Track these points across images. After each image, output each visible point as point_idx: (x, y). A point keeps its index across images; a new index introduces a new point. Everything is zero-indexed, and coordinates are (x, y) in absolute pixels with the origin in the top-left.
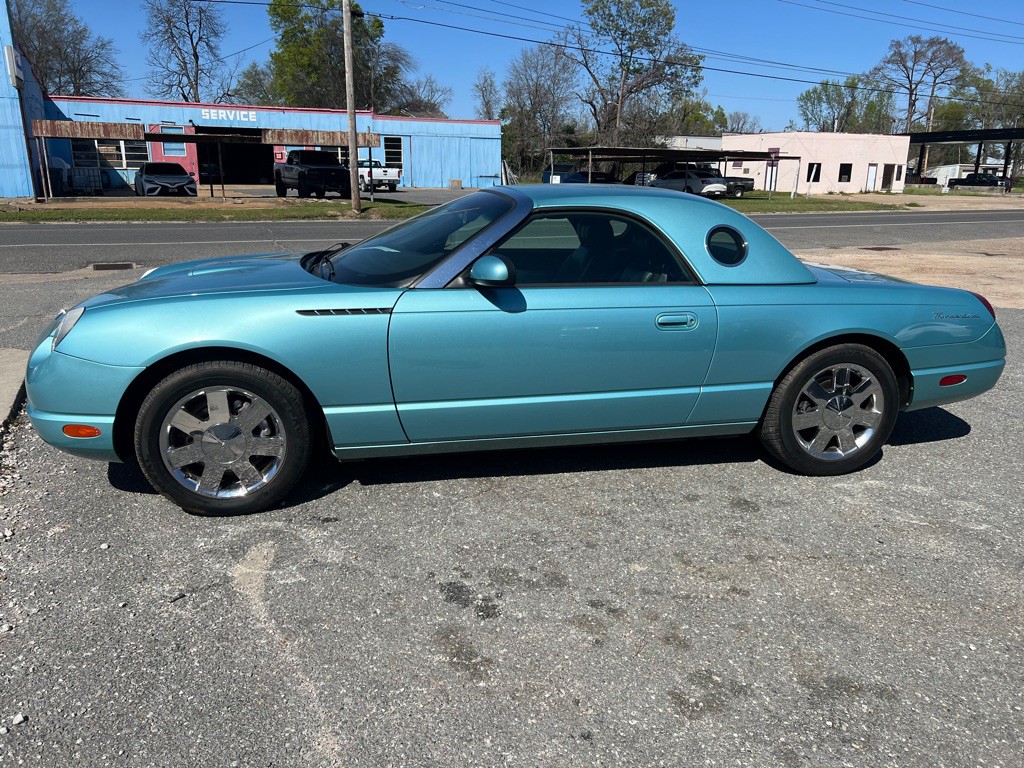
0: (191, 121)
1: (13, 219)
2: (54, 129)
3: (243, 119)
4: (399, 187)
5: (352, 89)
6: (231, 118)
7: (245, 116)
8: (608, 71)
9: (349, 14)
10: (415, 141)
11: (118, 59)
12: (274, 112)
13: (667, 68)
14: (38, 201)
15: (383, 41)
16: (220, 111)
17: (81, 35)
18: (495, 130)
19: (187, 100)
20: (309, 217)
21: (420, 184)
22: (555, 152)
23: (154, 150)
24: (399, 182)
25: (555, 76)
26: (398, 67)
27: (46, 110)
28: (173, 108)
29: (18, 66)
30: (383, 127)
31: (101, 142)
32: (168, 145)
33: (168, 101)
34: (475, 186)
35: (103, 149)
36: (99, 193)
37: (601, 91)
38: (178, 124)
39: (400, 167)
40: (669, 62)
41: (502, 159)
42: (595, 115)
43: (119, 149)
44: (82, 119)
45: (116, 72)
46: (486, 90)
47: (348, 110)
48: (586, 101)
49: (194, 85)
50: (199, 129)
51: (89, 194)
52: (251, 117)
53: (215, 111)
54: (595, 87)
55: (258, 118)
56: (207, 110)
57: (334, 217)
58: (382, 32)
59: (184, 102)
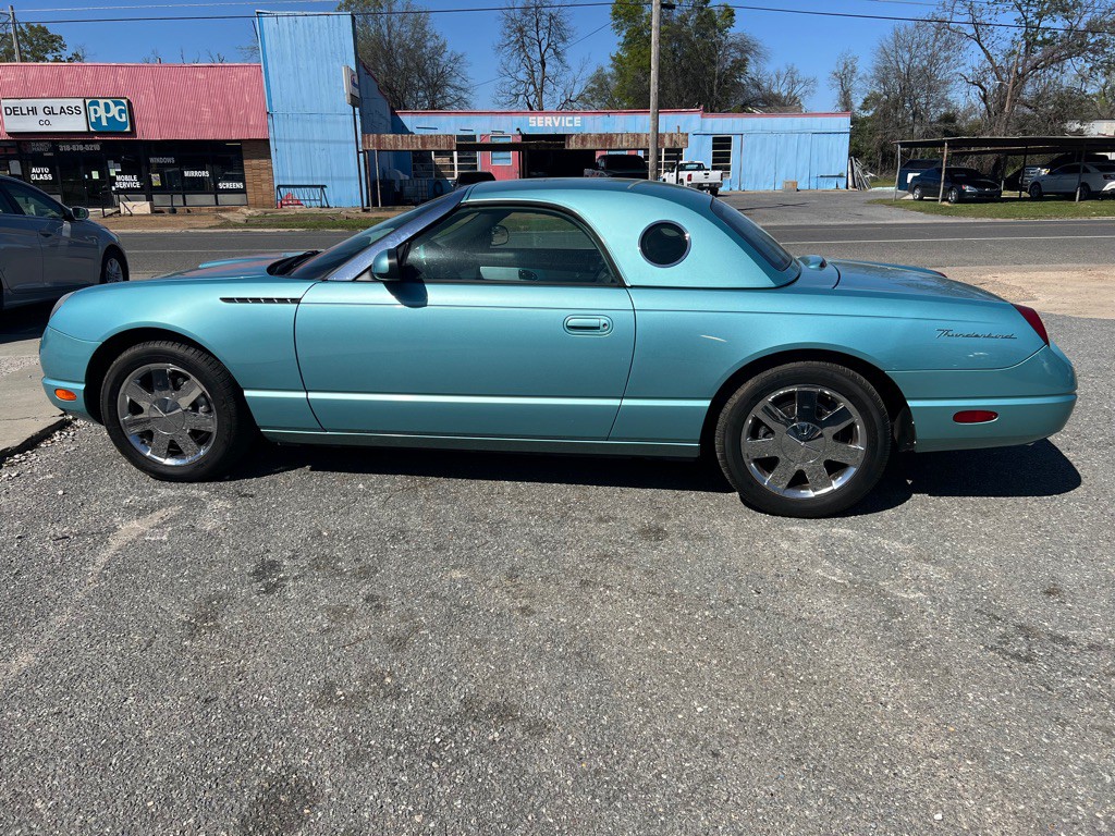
0: (518, 129)
1: (337, 227)
2: (379, 143)
3: (568, 125)
4: (721, 190)
5: (656, 87)
6: (557, 124)
7: (570, 122)
8: (1006, 45)
9: (659, 7)
10: (747, 140)
11: (469, 72)
12: (598, 116)
13: (1090, 35)
14: (364, 210)
15: (732, 31)
16: (546, 118)
17: (438, 51)
18: (845, 123)
19: (531, 109)
21: (749, 187)
22: (903, 145)
23: (483, 158)
24: (721, 185)
25: (933, 55)
26: (746, 59)
27: (393, 125)
28: (503, 117)
29: (353, 83)
30: (712, 126)
31: (438, 153)
32: (496, 155)
33: (515, 111)
34: (813, 186)
35: (438, 161)
37: (997, 70)
38: (507, 133)
39: (728, 168)
40: (1093, 28)
41: (850, 155)
42: (985, 99)
43: (452, 160)
44: (423, 132)
45: (464, 85)
46: (844, 78)
47: (651, 110)
48: (973, 83)
49: (540, 92)
50: (525, 137)
52: (576, 122)
53: (542, 118)
54: (988, 64)
55: (583, 123)
56: (535, 118)
58: (732, 21)
59: (528, 110)
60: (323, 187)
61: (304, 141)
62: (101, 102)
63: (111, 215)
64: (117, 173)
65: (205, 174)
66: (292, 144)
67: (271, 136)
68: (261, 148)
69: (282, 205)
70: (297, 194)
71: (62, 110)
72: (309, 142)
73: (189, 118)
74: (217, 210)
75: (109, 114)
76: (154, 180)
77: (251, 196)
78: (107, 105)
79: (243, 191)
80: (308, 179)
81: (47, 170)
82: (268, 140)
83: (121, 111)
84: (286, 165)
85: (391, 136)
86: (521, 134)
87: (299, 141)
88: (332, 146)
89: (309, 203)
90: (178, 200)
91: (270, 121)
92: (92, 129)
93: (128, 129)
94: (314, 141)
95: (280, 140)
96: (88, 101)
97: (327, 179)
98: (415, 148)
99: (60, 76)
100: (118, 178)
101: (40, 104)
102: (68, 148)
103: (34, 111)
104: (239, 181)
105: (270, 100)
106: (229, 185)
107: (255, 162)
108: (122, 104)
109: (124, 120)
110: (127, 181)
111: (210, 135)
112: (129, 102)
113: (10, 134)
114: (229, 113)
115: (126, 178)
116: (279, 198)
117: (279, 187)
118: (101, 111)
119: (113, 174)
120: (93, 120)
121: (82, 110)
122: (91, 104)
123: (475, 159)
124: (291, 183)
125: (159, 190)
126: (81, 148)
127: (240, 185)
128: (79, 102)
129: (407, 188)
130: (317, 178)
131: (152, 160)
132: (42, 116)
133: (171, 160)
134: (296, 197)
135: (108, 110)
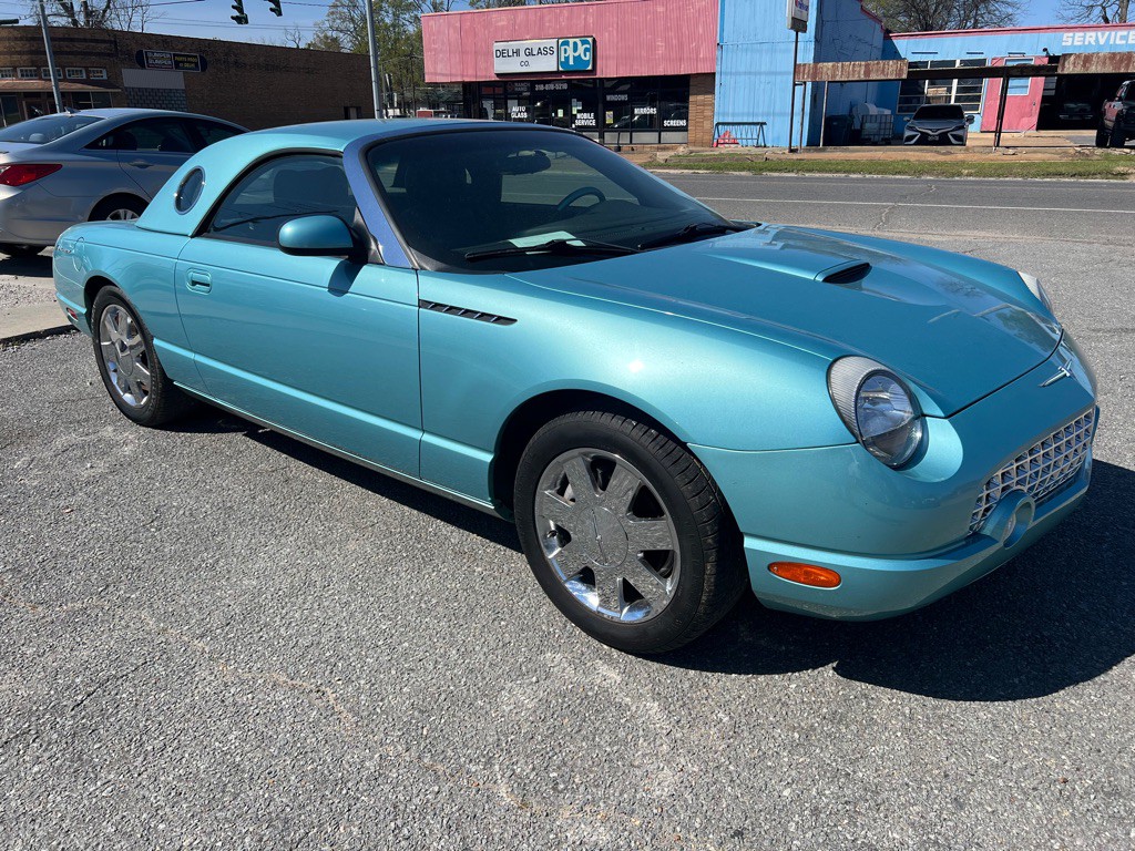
0: (1045, 50)
3: (1118, 42)
6: (1102, 42)
7: (1122, 38)
14: (790, 151)
16: (1089, 34)
19: (1106, 20)
20: (1081, 175)
27: (883, 51)
28: (1027, 35)
29: (798, 5)
35: (931, 91)
36: (887, 142)
38: (1028, 56)
43: (949, 90)
50: (1052, 58)
51: (875, 144)
52: (1131, 38)
53: (1081, 34)
56: (1071, 34)
57: (1123, 175)
60: (762, 124)
61: (750, 73)
62: (571, 41)
65: (653, 111)
66: (738, 77)
67: (717, 69)
68: (707, 82)
69: (719, 143)
70: (735, 132)
71: (539, 52)
72: (755, 74)
73: (644, 54)
74: (658, 149)
75: (577, 53)
76: (607, 118)
77: (691, 134)
78: (575, 44)
79: (685, 129)
80: (748, 114)
81: (523, 109)
82: (714, 74)
83: (586, 50)
84: (728, 101)
85: (831, 64)
86: (1048, 56)
87: (745, 73)
88: (779, 78)
89: (744, 143)
90: (625, 138)
91: (719, 53)
92: (561, 69)
93: (590, 68)
94: (760, 73)
95: (726, 74)
96: (561, 41)
97: (768, 115)
99: (542, 18)
100: (579, 116)
101: (523, 45)
102: (541, 87)
103: (517, 52)
104: (682, 119)
105: (722, 30)
106: (673, 123)
107: (700, 98)
108: (587, 42)
109: (587, 58)
110: (585, 119)
111: (660, 71)
112: (594, 41)
113: (498, 75)
114: (681, 45)
115: (585, 115)
116: (716, 136)
117: (718, 124)
118: (570, 52)
119: (574, 112)
120: (563, 60)
121: (555, 50)
122: (563, 44)
123: (979, 89)
124: (730, 121)
125: (609, 128)
126: (551, 87)
127: (682, 123)
128: (553, 43)
129: (867, 125)
130: (757, 115)
131: (609, 98)
132: (523, 57)
133: (624, 97)
134: (733, 136)
135: (575, 50)
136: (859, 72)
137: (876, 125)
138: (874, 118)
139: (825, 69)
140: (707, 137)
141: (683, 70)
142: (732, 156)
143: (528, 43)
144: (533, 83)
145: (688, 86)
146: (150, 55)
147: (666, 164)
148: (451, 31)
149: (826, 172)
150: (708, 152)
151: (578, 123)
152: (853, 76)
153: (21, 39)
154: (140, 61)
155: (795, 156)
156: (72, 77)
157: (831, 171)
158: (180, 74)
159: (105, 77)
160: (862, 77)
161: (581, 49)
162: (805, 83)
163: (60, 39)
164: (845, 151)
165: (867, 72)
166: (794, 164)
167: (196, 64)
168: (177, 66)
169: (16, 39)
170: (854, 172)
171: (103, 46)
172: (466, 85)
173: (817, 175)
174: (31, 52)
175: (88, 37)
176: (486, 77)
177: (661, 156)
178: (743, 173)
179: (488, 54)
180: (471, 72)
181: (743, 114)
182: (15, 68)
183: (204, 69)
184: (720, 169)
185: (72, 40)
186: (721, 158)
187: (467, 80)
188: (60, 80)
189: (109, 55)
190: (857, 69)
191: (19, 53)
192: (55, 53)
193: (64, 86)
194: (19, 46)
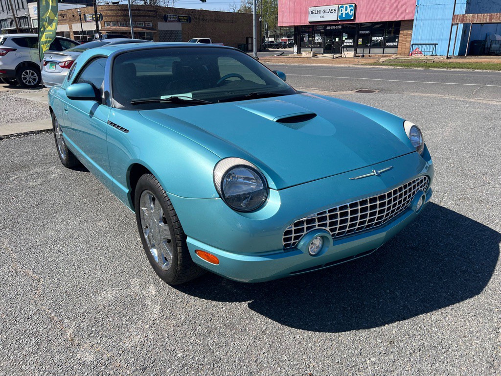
51: (496, 55)
60: (435, 44)
62: (345, 6)
63: (338, 57)
64: (346, 39)
65: (381, 38)
66: (425, 22)
67: (415, 18)
68: (409, 24)
69: (412, 54)
70: (421, 48)
71: (329, 11)
72: (434, 20)
73: (379, 11)
74: (382, 56)
76: (359, 42)
77: (399, 50)
78: (346, 7)
79: (396, 47)
80: (429, 40)
81: (320, 38)
82: (413, 20)
83: (351, 10)
84: (418, 34)
85: (471, 15)
87: (429, 19)
89: (425, 54)
90: (367, 51)
91: (416, 10)
92: (339, 19)
93: (352, 18)
94: (437, 19)
95: (419, 20)
96: (340, 6)
97: (439, 40)
98: (484, 22)
100: (346, 41)
101: (322, 8)
102: (329, 28)
103: (319, 12)
104: (395, 42)
106: (391, 44)
107: (405, 32)
108: (352, 6)
109: (351, 14)
110: (349, 42)
111: (386, 19)
112: (356, 6)
113: (310, 22)
114: (398, 7)
115: (349, 41)
116: (411, 50)
117: (413, 45)
118: (344, 11)
119: (344, 39)
120: (340, 15)
121: (337, 10)
122: (340, 8)
124: (419, 43)
125: (360, 47)
126: (334, 27)
127: (395, 44)
128: (336, 7)
129: (493, 45)
130: (434, 40)
131: (360, 32)
132: (322, 14)
133: (368, 32)
134: (420, 50)
135: (346, 10)
136: (486, 19)
137: (498, 46)
138: (497, 42)
139: (468, 17)
140: (407, 51)
141: (398, 19)
142: (416, 60)
143: (324, 8)
144: (326, 26)
145: (400, 26)
146: (169, 16)
147: (383, 64)
148: (291, 3)
149: (463, 68)
150: (406, 58)
151: (345, 44)
152: (483, 20)
153: (121, 10)
154: (165, 19)
155: (449, 60)
156: (139, 26)
157: (465, 68)
158: (180, 24)
159: (151, 26)
160: (488, 21)
161: (349, 9)
162: (458, 24)
163: (135, 10)
164: (476, 58)
165: (491, 19)
166: (446, 64)
167: (187, 20)
168: (179, 21)
169: (119, 10)
170: (478, 69)
171: (151, 13)
172: (296, 27)
173: (458, 70)
174: (124, 16)
175: (146, 9)
176: (305, 23)
177: (382, 59)
178: (419, 69)
179: (306, 13)
180: (298, 21)
181: (426, 40)
182: (118, 22)
183: (190, 22)
184: (408, 66)
185: (140, 10)
186: (410, 61)
187: (296, 25)
188: (134, 27)
189: (153, 16)
190: (485, 17)
191: (119, 16)
192: (132, 16)
193: (136, 30)
194: (120, 13)
